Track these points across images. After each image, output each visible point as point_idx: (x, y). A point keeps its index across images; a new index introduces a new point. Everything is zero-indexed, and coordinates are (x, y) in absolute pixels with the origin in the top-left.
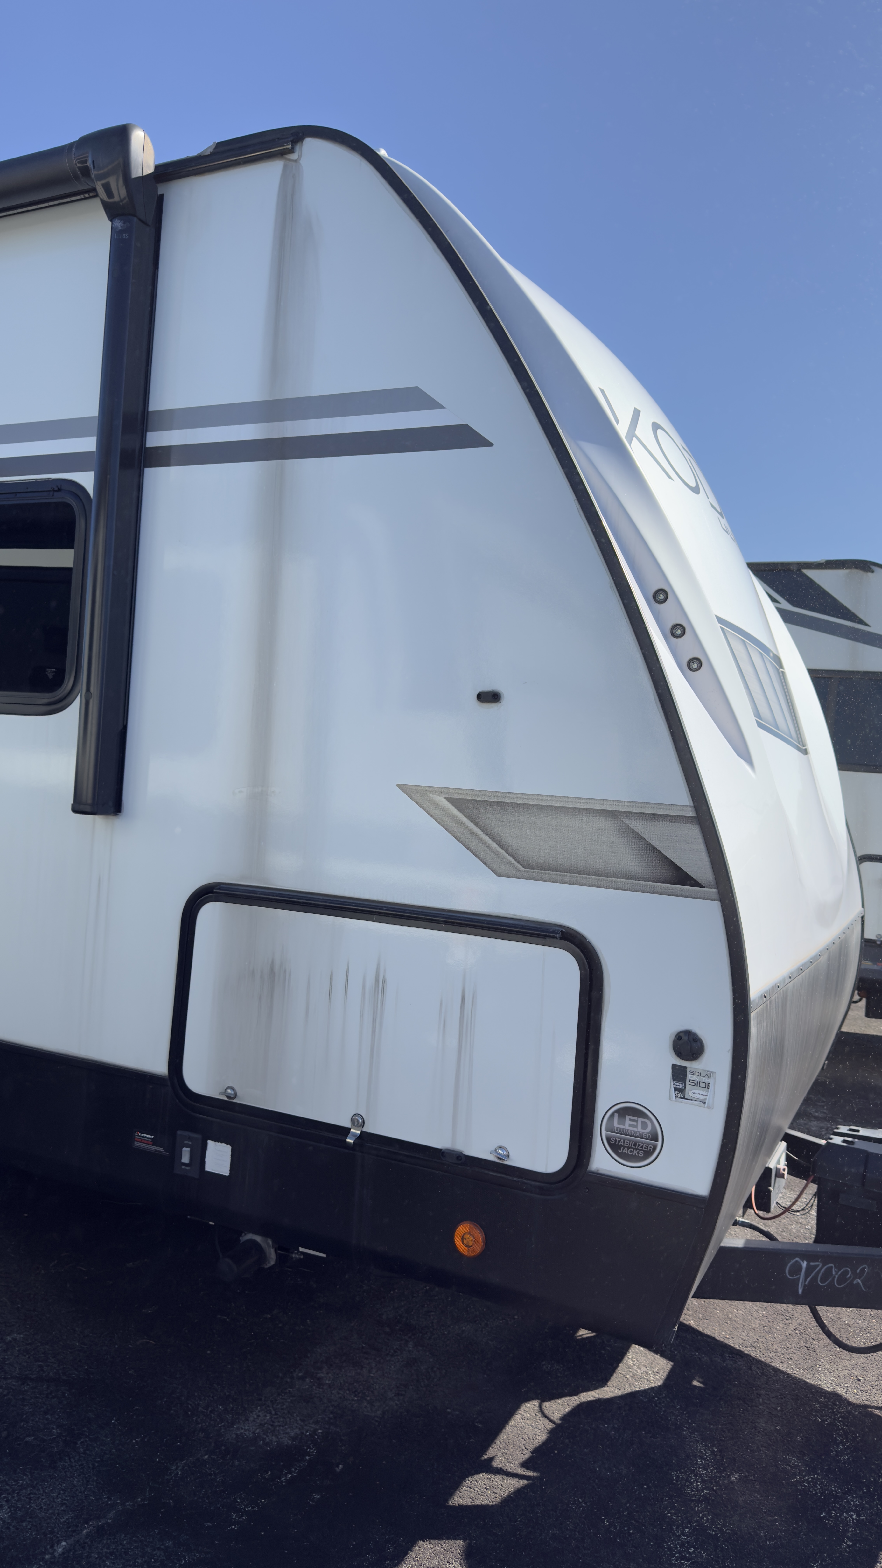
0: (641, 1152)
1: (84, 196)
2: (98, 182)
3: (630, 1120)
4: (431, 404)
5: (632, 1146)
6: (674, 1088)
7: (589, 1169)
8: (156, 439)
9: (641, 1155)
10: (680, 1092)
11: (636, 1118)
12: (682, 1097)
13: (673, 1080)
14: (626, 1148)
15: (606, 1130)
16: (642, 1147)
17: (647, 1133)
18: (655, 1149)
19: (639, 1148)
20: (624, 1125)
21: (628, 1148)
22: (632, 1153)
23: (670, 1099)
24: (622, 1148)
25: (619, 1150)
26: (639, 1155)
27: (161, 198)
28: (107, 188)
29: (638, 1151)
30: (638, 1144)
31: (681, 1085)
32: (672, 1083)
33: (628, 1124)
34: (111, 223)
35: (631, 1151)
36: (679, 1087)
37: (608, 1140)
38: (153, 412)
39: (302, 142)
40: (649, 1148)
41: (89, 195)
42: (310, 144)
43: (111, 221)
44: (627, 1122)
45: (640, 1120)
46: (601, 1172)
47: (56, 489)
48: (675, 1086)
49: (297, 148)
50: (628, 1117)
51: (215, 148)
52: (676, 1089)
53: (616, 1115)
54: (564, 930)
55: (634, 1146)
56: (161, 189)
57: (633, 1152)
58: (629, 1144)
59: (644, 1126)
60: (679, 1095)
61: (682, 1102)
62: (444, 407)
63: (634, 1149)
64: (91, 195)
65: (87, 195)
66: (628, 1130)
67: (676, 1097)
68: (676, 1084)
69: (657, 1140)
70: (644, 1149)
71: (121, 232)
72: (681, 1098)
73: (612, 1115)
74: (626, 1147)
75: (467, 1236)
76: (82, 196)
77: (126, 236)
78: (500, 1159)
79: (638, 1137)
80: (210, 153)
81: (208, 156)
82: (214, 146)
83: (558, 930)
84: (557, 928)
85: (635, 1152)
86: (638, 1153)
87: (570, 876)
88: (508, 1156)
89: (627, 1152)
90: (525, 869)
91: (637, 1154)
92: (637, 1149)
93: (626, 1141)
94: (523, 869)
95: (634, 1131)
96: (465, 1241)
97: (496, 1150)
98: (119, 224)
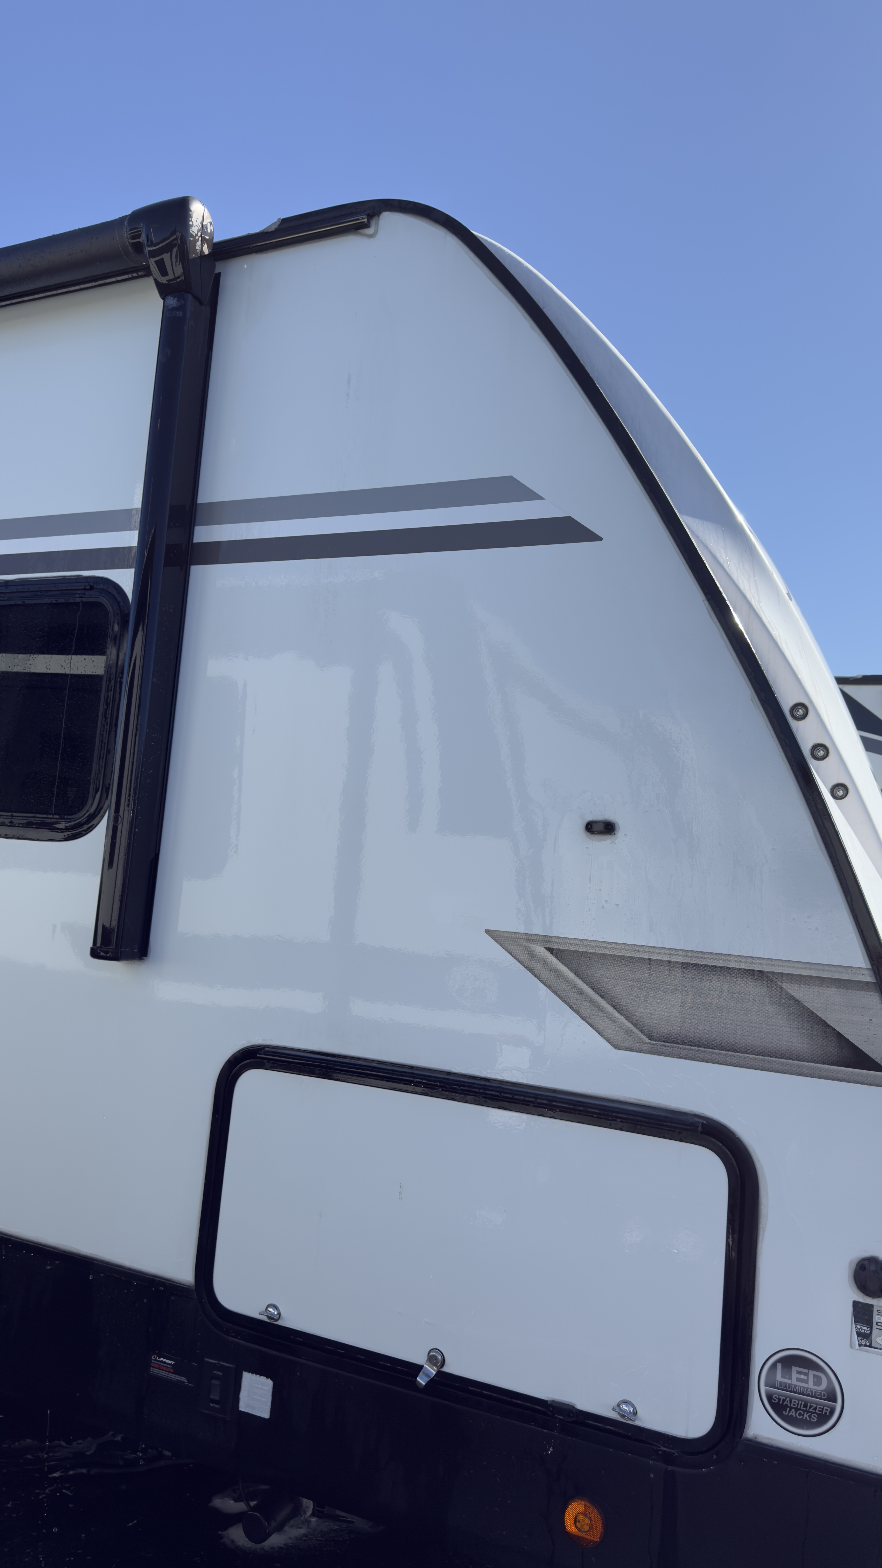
0: (814, 1416)
1: (132, 276)
2: (151, 259)
3: (799, 1373)
4: (527, 494)
5: (802, 1408)
6: (857, 1332)
7: (744, 1435)
8: (204, 534)
9: (814, 1419)
10: (865, 1339)
11: (806, 1371)
12: (868, 1344)
13: (855, 1322)
14: (793, 1410)
15: (766, 1385)
16: (815, 1409)
17: (822, 1391)
18: (832, 1412)
19: (811, 1410)
20: (790, 1378)
21: (797, 1409)
22: (801, 1417)
23: (851, 1346)
24: (788, 1409)
25: (784, 1412)
26: (811, 1419)
27: (218, 277)
28: (161, 265)
29: (809, 1414)
30: (809, 1404)
31: (865, 1328)
32: (854, 1325)
33: (795, 1377)
34: (162, 301)
35: (800, 1415)
36: (863, 1331)
37: (770, 1398)
38: (202, 504)
39: (379, 216)
40: (824, 1411)
41: (137, 274)
42: (388, 219)
43: (163, 299)
44: (795, 1375)
45: (812, 1373)
46: (759, 1440)
47: (88, 587)
48: (858, 1330)
49: (373, 222)
50: (795, 1369)
51: (281, 224)
52: (859, 1334)
53: (779, 1366)
54: (705, 1122)
55: (804, 1407)
56: (219, 267)
57: (803, 1415)
58: (798, 1404)
59: (818, 1381)
60: (863, 1342)
61: (867, 1352)
62: (544, 499)
63: (804, 1411)
64: (140, 273)
65: (135, 275)
66: (795, 1386)
67: (860, 1345)
68: (859, 1327)
69: (835, 1401)
70: (817, 1411)
71: (174, 309)
72: (865, 1345)
73: (774, 1365)
74: (793, 1408)
75: (581, 1517)
76: (130, 276)
77: (179, 314)
78: (623, 1416)
79: (808, 1395)
80: (274, 230)
81: (272, 232)
82: (279, 222)
83: (699, 1123)
84: (697, 1120)
85: (806, 1416)
86: (810, 1417)
87: (712, 1053)
88: (635, 1413)
89: (794, 1416)
90: (652, 1042)
91: (808, 1419)
92: (808, 1412)
93: (793, 1400)
94: (649, 1041)
95: (804, 1387)
96: (578, 1524)
97: (619, 1405)
98: (172, 301)
